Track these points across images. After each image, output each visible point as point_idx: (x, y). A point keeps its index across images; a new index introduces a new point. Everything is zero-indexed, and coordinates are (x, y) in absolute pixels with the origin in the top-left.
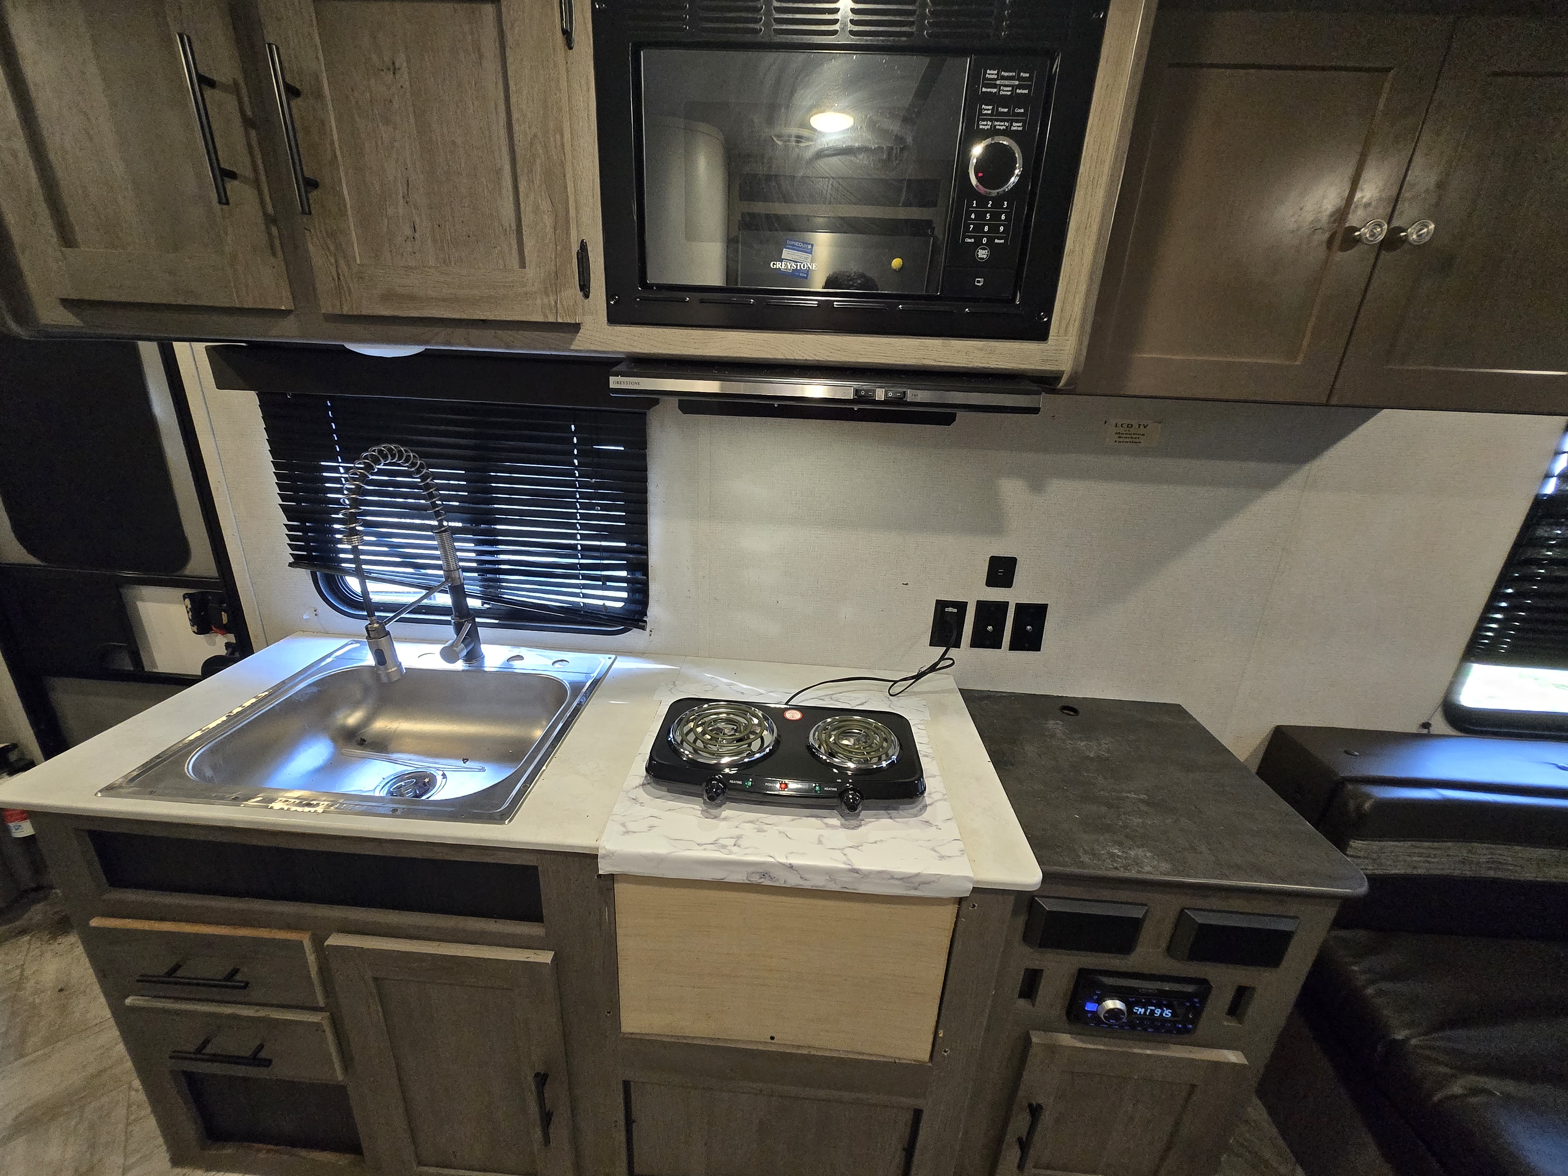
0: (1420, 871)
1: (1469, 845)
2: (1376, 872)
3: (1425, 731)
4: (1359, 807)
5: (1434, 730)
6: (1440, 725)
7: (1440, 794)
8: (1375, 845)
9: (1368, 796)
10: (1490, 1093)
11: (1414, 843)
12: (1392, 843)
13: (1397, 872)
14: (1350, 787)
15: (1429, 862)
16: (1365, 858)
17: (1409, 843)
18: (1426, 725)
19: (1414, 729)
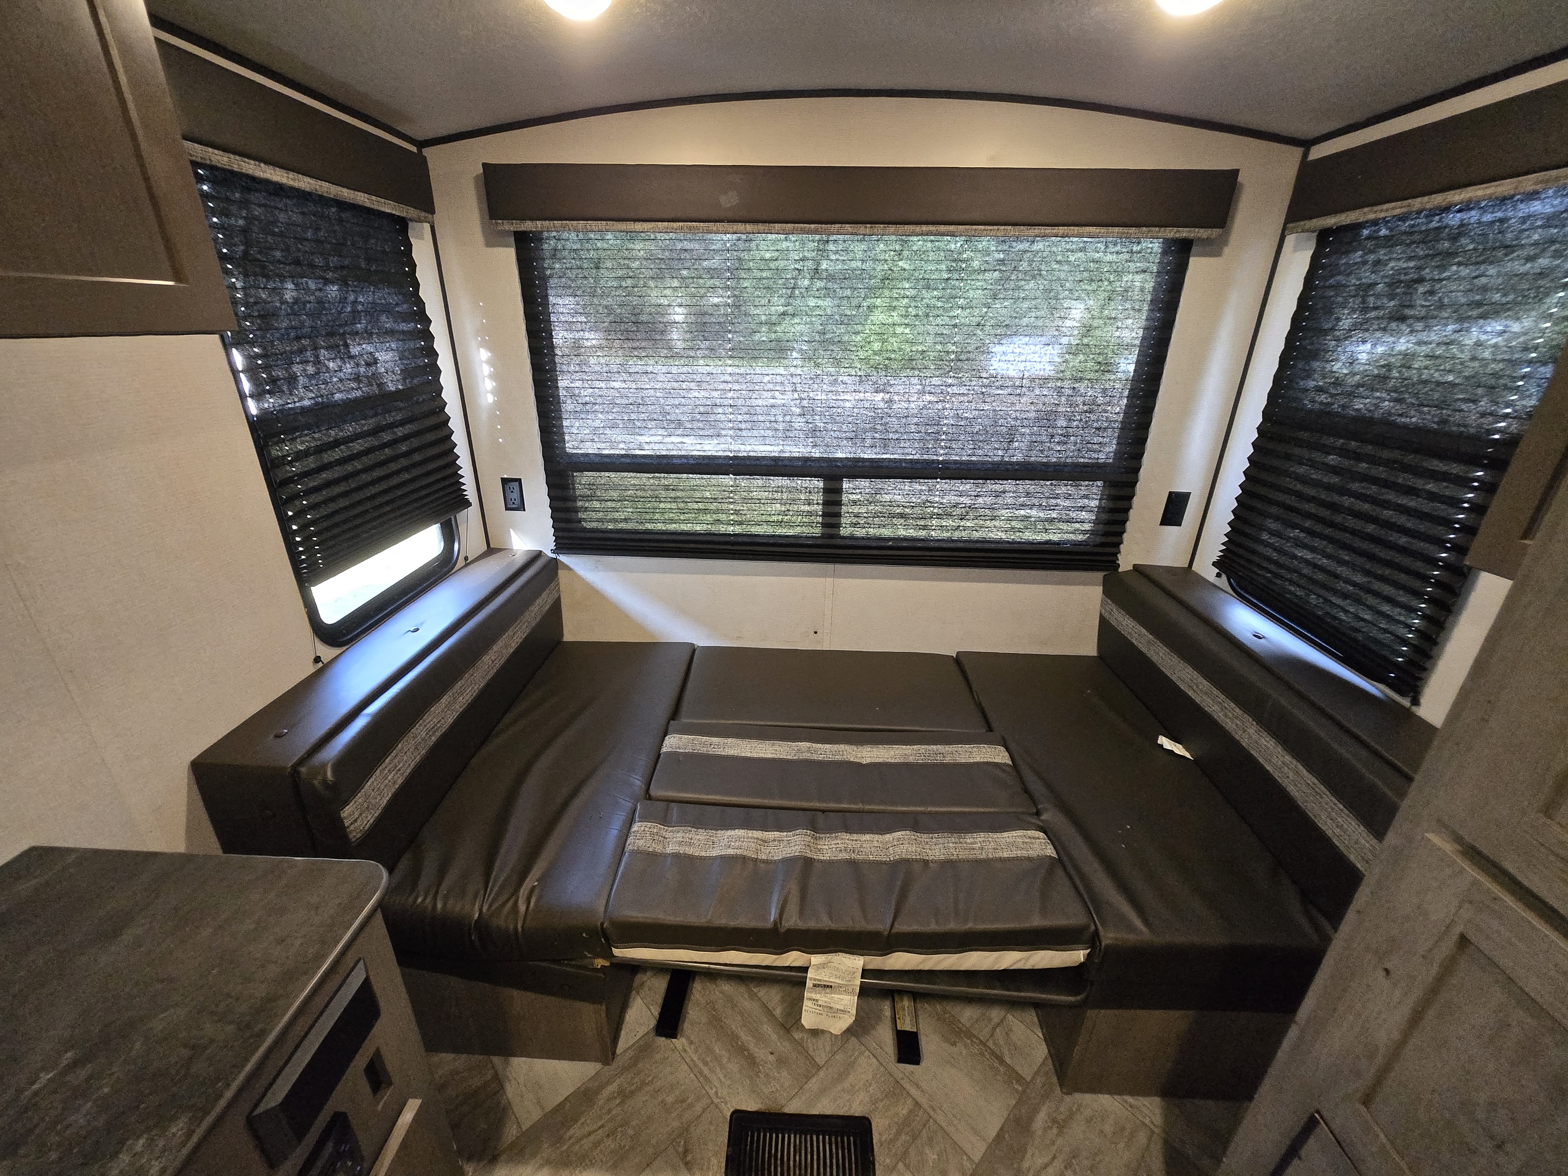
0: (400, 781)
1: (410, 735)
2: (376, 815)
3: (320, 665)
4: (325, 781)
5: (325, 659)
6: (327, 653)
7: (368, 715)
8: (360, 798)
9: (324, 766)
10: (533, 888)
11: (381, 768)
12: (369, 784)
13: (387, 798)
14: (303, 770)
15: (399, 770)
16: (361, 814)
17: (378, 771)
18: (317, 659)
19: (311, 669)
